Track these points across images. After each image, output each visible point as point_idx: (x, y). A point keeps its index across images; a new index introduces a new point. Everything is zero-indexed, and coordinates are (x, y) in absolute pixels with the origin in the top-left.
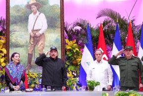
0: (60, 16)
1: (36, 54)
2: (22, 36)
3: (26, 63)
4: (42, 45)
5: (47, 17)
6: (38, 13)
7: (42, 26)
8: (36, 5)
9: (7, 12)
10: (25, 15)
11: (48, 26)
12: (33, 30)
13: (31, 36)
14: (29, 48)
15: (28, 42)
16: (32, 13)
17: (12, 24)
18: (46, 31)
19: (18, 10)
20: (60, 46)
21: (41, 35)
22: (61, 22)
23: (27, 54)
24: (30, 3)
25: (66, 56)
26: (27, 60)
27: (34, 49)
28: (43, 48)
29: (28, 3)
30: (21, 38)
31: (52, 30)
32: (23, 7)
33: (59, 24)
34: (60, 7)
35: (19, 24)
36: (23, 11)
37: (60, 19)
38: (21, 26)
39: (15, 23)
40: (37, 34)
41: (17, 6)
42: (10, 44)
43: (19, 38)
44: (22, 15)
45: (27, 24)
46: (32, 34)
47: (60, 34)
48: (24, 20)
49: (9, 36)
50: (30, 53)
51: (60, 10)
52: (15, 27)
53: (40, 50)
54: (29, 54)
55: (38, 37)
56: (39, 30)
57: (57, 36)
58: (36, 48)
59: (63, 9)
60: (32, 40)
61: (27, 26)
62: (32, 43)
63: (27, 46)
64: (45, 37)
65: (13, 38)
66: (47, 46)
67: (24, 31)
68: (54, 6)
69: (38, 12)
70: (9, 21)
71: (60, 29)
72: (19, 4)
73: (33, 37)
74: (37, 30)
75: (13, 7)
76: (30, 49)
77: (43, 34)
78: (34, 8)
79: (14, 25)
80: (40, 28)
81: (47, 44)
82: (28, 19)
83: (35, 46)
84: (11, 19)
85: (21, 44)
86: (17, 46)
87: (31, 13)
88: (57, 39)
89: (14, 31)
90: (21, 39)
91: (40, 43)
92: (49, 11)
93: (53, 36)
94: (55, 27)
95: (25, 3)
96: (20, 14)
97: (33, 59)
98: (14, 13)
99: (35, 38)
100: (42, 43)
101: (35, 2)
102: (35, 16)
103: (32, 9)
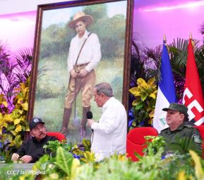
0: (124, 35)
1: (77, 109)
2: (57, 77)
3: (60, 126)
4: (89, 92)
5: (102, 40)
7: (92, 56)
8: (84, 21)
9: (36, 38)
10: (64, 39)
11: (103, 55)
12: (76, 66)
13: (71, 76)
14: (66, 99)
15: (67, 87)
17: (43, 58)
18: (99, 65)
19: (54, 33)
20: (122, 90)
21: (88, 74)
23: (63, 110)
24: (74, 19)
25: (132, 110)
26: (62, 120)
27: (75, 99)
30: (55, 81)
31: (109, 63)
32: (64, 26)
33: (121, 50)
34: (125, 18)
35: (54, 56)
36: (62, 33)
38: (56, 59)
39: (47, 55)
40: (83, 72)
41: (53, 26)
42: (37, 92)
43: (51, 82)
44: (60, 40)
45: (67, 55)
46: (73, 73)
47: (122, 69)
48: (62, 48)
50: (68, 107)
51: (125, 25)
52: (47, 63)
53: (84, 101)
54: (65, 109)
55: (83, 78)
56: (87, 64)
57: (116, 73)
58: (77, 99)
60: (73, 83)
61: (66, 60)
62: (72, 89)
63: (63, 95)
64: (95, 76)
65: (43, 83)
67: (61, 69)
68: (114, 18)
69: (86, 31)
70: (38, 53)
71: (122, 60)
72: (57, 23)
73: (75, 79)
74: (83, 65)
75: (47, 29)
76: (69, 100)
77: (93, 71)
78: (81, 26)
79: (45, 59)
80: (88, 61)
82: (69, 46)
83: (76, 94)
84: (42, 49)
85: (54, 92)
86: (47, 96)
87: (74, 36)
88: (116, 79)
89: (45, 70)
90: (55, 83)
91: (86, 88)
92: (106, 28)
93: (111, 73)
94: (115, 56)
95: (67, 20)
96: (57, 39)
97: (72, 118)
98: (48, 38)
99: (79, 80)
100: (89, 89)
101: (83, 15)
102: (81, 40)
103: (77, 28)
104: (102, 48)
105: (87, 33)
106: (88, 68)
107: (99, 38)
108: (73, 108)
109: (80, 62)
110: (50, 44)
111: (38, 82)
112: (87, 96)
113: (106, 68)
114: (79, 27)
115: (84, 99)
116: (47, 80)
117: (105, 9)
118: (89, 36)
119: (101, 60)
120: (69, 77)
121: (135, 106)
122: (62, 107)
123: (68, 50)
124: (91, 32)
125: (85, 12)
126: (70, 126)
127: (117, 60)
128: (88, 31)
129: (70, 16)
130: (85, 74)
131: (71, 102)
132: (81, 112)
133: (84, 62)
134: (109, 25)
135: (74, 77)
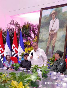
1: (51, 46)
2: (45, 35)
4: (55, 40)
5: (60, 21)
8: (55, 14)
11: (60, 26)
12: (51, 31)
13: (49, 34)
14: (48, 42)
15: (48, 38)
16: (52, 20)
17: (41, 28)
18: (58, 30)
19: (45, 19)
24: (52, 13)
27: (50, 43)
28: (55, 42)
29: (51, 13)
30: (45, 36)
31: (61, 29)
32: (48, 16)
33: (66, 25)
36: (48, 19)
38: (45, 28)
39: (43, 27)
40: (53, 33)
41: (45, 16)
42: (39, 40)
43: (43, 36)
44: (47, 21)
46: (50, 33)
47: (66, 32)
49: (39, 35)
50: (48, 46)
52: (43, 30)
53: (53, 44)
54: (47, 46)
55: (53, 35)
56: (55, 30)
61: (48, 28)
62: (50, 39)
63: (47, 41)
64: (57, 34)
67: (47, 32)
71: (66, 28)
72: (46, 15)
74: (53, 30)
75: (43, 17)
77: (56, 32)
80: (55, 29)
84: (41, 25)
85: (44, 40)
86: (42, 41)
88: (63, 36)
89: (42, 32)
90: (45, 37)
91: (54, 39)
93: (62, 33)
95: (49, 13)
96: (46, 21)
97: (49, 50)
98: (43, 20)
100: (55, 39)
101: (55, 11)
102: (53, 21)
103: (52, 17)
104: (60, 24)
105: (55, 18)
106: (55, 31)
107: (59, 20)
108: (50, 46)
110: (44, 23)
111: (39, 36)
112: (54, 42)
113: (60, 31)
115: (53, 43)
116: (42, 36)
117: (61, 9)
119: (59, 28)
120: (49, 35)
122: (46, 46)
123: (49, 25)
124: (57, 18)
125: (55, 10)
126: (48, 52)
127: (64, 28)
128: (56, 17)
129: (50, 12)
131: (49, 44)
132: (52, 48)
134: (62, 15)
135: (50, 34)
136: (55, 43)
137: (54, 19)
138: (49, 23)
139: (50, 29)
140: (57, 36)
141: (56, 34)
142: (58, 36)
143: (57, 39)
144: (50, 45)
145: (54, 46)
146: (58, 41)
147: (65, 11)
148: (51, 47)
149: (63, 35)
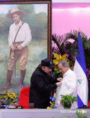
0: (47, 26)
1: (16, 71)
3: (5, 81)
4: (24, 60)
5: (31, 28)
6: (21, 23)
10: (5, 25)
12: (14, 43)
14: (9, 64)
15: (8, 56)
16: (14, 23)
18: (30, 43)
22: (48, 33)
24: (12, 12)
25: (54, 73)
26: (6, 77)
27: (15, 65)
28: (26, 63)
29: (10, 11)
31: (37, 42)
33: (45, 35)
34: (47, 15)
36: (3, 21)
37: (47, 30)
44: (2, 25)
46: (13, 47)
47: (47, 47)
50: (10, 69)
51: (47, 19)
53: (21, 66)
54: (8, 70)
55: (20, 51)
56: (22, 42)
57: (42, 49)
58: (16, 64)
59: (51, 17)
60: (13, 54)
61: (7, 38)
62: (13, 58)
63: (6, 61)
66: (30, 61)
67: (4, 44)
68: (40, 14)
71: (47, 41)
73: (14, 51)
74: (20, 43)
77: (26, 47)
78: (17, 17)
80: (22, 40)
81: (30, 58)
82: (9, 30)
87: (12, 23)
92: (34, 20)
93: (39, 49)
94: (41, 38)
97: (13, 77)
99: (17, 52)
100: (24, 58)
102: (17, 26)
103: (14, 19)
104: (32, 33)
106: (23, 45)
107: (30, 26)
108: (14, 70)
109: (17, 41)
113: (35, 45)
114: (16, 18)
115: (21, 65)
117: (33, 8)
118: (22, 24)
119: (32, 40)
121: (56, 71)
122: (6, 69)
123: (8, 32)
124: (24, 22)
125: (19, 8)
126: (12, 82)
127: (43, 41)
128: (22, 21)
130: (21, 49)
132: (20, 73)
133: (20, 41)
134: (36, 19)
135: (13, 50)
136: (26, 66)
137: (17, 23)
138: (8, 29)
139: (11, 40)
140: (28, 53)
141: (26, 49)
142: (30, 53)
143: (29, 58)
144: (14, 68)
145: (25, 70)
146: (32, 63)
147: (42, 12)
148: (18, 72)
149: (41, 52)
